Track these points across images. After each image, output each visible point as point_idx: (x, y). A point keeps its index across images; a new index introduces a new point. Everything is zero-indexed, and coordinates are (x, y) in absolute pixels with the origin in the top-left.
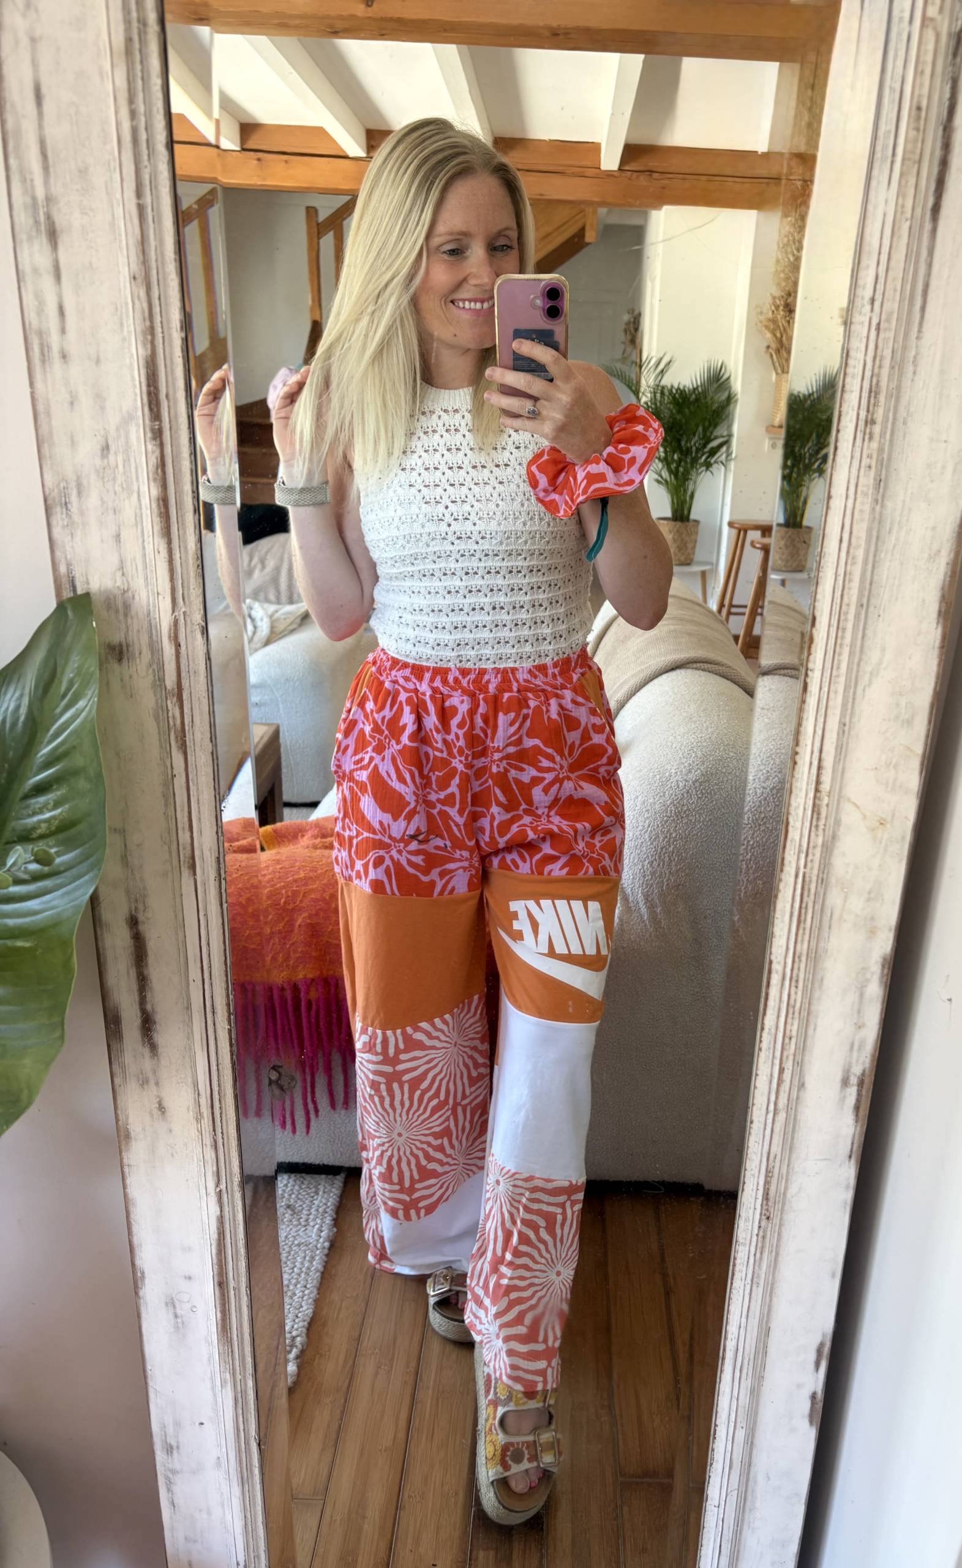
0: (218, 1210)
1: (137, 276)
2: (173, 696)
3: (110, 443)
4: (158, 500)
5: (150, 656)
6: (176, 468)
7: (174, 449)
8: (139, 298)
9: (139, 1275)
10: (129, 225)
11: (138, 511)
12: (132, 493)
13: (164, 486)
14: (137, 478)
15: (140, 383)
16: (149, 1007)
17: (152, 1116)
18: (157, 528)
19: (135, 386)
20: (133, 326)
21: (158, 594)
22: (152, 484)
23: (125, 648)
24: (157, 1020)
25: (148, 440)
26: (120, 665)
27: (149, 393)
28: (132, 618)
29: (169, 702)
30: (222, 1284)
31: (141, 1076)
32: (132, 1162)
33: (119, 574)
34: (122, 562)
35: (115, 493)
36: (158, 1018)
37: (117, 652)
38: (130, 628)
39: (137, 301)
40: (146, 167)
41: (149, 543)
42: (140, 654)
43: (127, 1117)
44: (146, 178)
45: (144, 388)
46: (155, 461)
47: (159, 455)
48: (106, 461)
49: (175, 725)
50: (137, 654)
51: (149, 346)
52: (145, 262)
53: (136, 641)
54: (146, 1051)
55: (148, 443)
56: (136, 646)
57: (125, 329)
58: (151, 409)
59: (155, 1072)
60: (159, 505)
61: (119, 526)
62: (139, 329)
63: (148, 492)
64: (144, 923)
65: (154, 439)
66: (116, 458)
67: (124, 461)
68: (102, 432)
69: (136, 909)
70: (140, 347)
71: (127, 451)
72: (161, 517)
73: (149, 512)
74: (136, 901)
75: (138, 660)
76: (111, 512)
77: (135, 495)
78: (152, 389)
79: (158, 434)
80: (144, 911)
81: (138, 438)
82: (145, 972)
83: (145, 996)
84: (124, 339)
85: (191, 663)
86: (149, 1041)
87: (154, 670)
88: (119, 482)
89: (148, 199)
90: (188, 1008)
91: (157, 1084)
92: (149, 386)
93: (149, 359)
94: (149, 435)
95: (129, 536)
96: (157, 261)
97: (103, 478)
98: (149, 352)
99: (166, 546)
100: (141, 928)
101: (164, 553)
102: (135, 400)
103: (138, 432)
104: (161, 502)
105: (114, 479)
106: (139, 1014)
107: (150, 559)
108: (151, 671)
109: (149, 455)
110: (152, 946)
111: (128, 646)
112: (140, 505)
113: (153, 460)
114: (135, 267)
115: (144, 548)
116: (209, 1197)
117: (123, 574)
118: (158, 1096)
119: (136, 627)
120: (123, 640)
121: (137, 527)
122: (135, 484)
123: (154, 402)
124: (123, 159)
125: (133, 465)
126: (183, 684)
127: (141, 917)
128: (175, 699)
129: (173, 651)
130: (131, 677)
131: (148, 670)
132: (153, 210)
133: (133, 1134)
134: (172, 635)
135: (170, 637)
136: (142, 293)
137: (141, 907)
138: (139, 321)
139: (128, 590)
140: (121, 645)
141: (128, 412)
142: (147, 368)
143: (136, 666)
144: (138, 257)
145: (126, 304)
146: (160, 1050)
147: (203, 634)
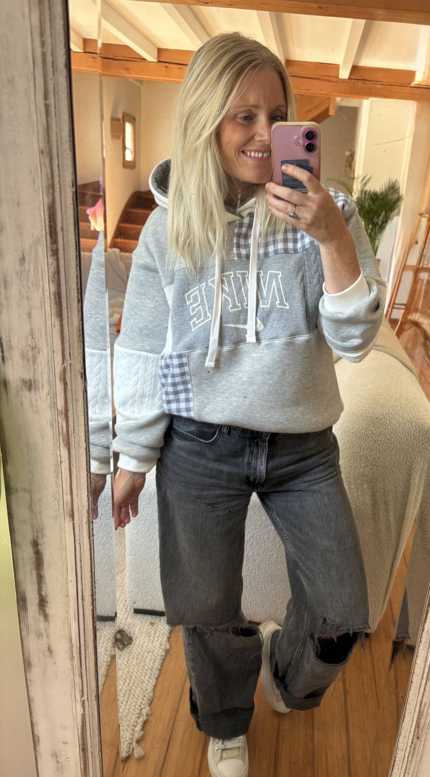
0: (83, 710)
1: (44, 151)
2: (62, 414)
3: (25, 256)
4: (55, 294)
5: (49, 388)
6: (67, 274)
7: (66, 262)
8: (45, 165)
9: (36, 739)
10: (39, 117)
11: (43, 299)
12: (39, 288)
13: (59, 285)
14: (42, 279)
15: (45, 219)
16: (43, 593)
17: (44, 654)
18: (54, 311)
19: (42, 222)
20: (41, 182)
21: (54, 352)
22: (51, 284)
23: (33, 383)
24: (48, 601)
25: (49, 256)
26: (30, 392)
27: (50, 227)
28: (38, 365)
29: (59, 417)
30: (84, 750)
31: (38, 632)
32: (32, 679)
33: (30, 337)
34: (32, 330)
35: (28, 287)
36: (49, 599)
37: (28, 385)
38: (37, 371)
39: (43, 167)
40: (51, 79)
41: (49, 320)
42: (43, 387)
43: (29, 654)
44: (51, 87)
45: (47, 223)
46: (53, 269)
47: (56, 266)
48: (23, 267)
49: (63, 432)
50: (41, 387)
51: (51, 196)
52: (49, 141)
53: (40, 378)
54: (42, 618)
55: (49, 258)
56: (40, 382)
57: (36, 185)
58: (51, 237)
59: (46, 630)
60: (55, 297)
61: (30, 309)
62: (44, 185)
63: (49, 288)
64: (41, 545)
65: (53, 255)
66: (30, 266)
67: (34, 268)
68: (21, 250)
69: (37, 537)
70: (45, 197)
71: (36, 262)
72: (56, 305)
73: (49, 300)
74: (38, 532)
75: (41, 390)
76: (25, 299)
77: (41, 289)
78: (52, 224)
79: (55, 253)
80: (42, 538)
81: (43, 254)
82: (42, 573)
83: (41, 587)
84: (35, 191)
85: (74, 394)
86: (43, 612)
87: (51, 397)
88: (30, 280)
89: (51, 101)
90: (67, 596)
91: (47, 637)
92: (50, 222)
93: (51, 205)
94: (50, 253)
95: (37, 315)
96: (57, 141)
97: (21, 278)
98: (51, 200)
99: (59, 323)
100: (40, 547)
101: (58, 327)
102: (42, 230)
103: (43, 250)
104: (57, 296)
105: (28, 279)
106: (37, 597)
107: (49, 330)
108: (49, 397)
109: (50, 266)
110: (46, 558)
111: (35, 381)
112: (44, 295)
113: (52, 269)
114: (43, 145)
115: (46, 322)
116: (77, 703)
117: (33, 338)
118: (48, 644)
119: (40, 370)
120: (32, 378)
121: (42, 309)
122: (41, 283)
123: (53, 232)
124: (36, 73)
125: (40, 271)
126: (68, 407)
127: (40, 542)
128: (63, 416)
129: (63, 387)
130: (36, 400)
131: (47, 396)
132: (55, 108)
133: (32, 664)
134: (62, 377)
135: (60, 379)
136: (47, 162)
137: (40, 536)
138: (44, 180)
139: (35, 347)
140: (30, 381)
141: (37, 237)
142: (49, 210)
143: (40, 393)
144: (45, 139)
145: (37, 168)
146: (50, 618)
147: (82, 377)
